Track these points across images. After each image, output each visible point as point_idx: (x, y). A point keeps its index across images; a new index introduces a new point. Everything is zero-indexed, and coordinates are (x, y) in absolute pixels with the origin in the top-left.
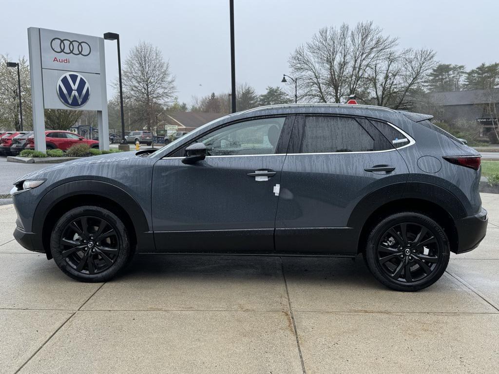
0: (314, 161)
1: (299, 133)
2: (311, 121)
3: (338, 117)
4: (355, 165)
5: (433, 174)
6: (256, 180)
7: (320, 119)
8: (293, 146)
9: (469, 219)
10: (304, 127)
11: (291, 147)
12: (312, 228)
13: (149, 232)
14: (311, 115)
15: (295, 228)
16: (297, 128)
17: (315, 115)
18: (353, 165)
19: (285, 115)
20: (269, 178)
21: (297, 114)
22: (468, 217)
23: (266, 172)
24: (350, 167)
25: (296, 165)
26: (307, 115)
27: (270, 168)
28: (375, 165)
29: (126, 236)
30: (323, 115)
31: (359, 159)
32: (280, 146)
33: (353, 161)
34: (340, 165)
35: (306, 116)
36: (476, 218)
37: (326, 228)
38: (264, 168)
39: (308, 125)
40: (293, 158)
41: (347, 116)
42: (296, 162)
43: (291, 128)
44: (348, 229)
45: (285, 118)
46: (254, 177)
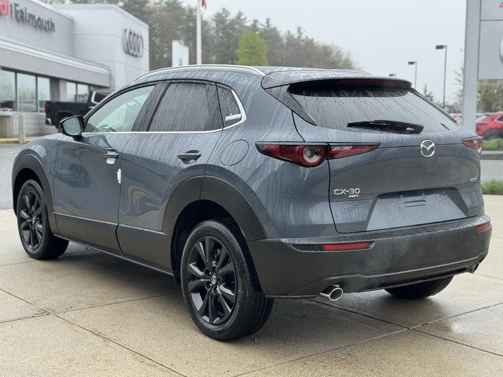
2: (171, 90)
5: (227, 167)
6: (107, 162)
7: (180, 86)
9: (268, 242)
11: (143, 123)
18: (173, 148)
19: (156, 83)
20: (116, 161)
22: (268, 239)
23: (114, 153)
33: (176, 143)
35: (170, 83)
36: (282, 243)
38: (113, 148)
45: (154, 86)
46: (106, 159)
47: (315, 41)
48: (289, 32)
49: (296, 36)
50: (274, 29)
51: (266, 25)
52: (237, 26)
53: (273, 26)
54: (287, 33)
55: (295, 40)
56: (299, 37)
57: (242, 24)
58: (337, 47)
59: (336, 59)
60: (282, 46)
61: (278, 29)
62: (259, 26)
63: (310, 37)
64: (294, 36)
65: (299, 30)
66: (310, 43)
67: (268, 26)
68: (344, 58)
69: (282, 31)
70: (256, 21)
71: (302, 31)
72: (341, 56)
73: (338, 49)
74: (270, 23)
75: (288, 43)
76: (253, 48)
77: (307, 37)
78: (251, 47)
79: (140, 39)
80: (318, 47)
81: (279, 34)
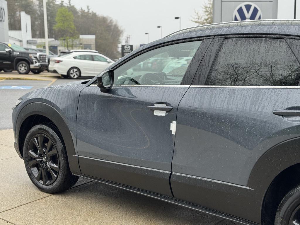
0: (215, 96)
1: (209, 59)
2: (229, 44)
3: (264, 37)
4: (263, 103)
6: (155, 114)
7: (241, 40)
8: (199, 77)
10: (218, 52)
11: (197, 77)
12: (208, 180)
13: (76, 156)
14: (231, 36)
15: (190, 176)
16: (209, 54)
17: (235, 36)
18: (260, 103)
19: (203, 38)
20: (167, 114)
21: (215, 36)
23: (164, 106)
24: (255, 106)
25: (194, 99)
26: (227, 37)
27: (168, 102)
28: (289, 106)
29: (62, 156)
30: (245, 36)
31: (271, 97)
32: (187, 75)
33: (262, 99)
34: (245, 102)
35: (225, 38)
37: (223, 183)
38: (163, 101)
39: (224, 49)
40: (195, 90)
41: (275, 36)
42: (196, 96)
43: (204, 53)
44: (249, 189)
45: (202, 41)
46: (153, 111)
47: (97, 14)
48: (82, 8)
49: (86, 11)
50: (73, 6)
51: (68, 4)
52: (51, 4)
53: (72, 5)
54: (81, 9)
55: (86, 13)
56: (88, 12)
57: (54, 3)
58: (110, 18)
59: (110, 24)
60: (79, 16)
61: (75, 7)
62: (65, 5)
63: (94, 12)
64: (84, 11)
65: (88, 7)
66: (94, 15)
67: (70, 5)
68: (114, 24)
69: (78, 8)
70: (63, 2)
71: (89, 8)
72: (113, 23)
73: (111, 19)
74: (71, 3)
75: (82, 15)
76: (65, 17)
77: (92, 12)
78: (63, 16)
79: (3, 10)
80: (99, 17)
81: (76, 9)
